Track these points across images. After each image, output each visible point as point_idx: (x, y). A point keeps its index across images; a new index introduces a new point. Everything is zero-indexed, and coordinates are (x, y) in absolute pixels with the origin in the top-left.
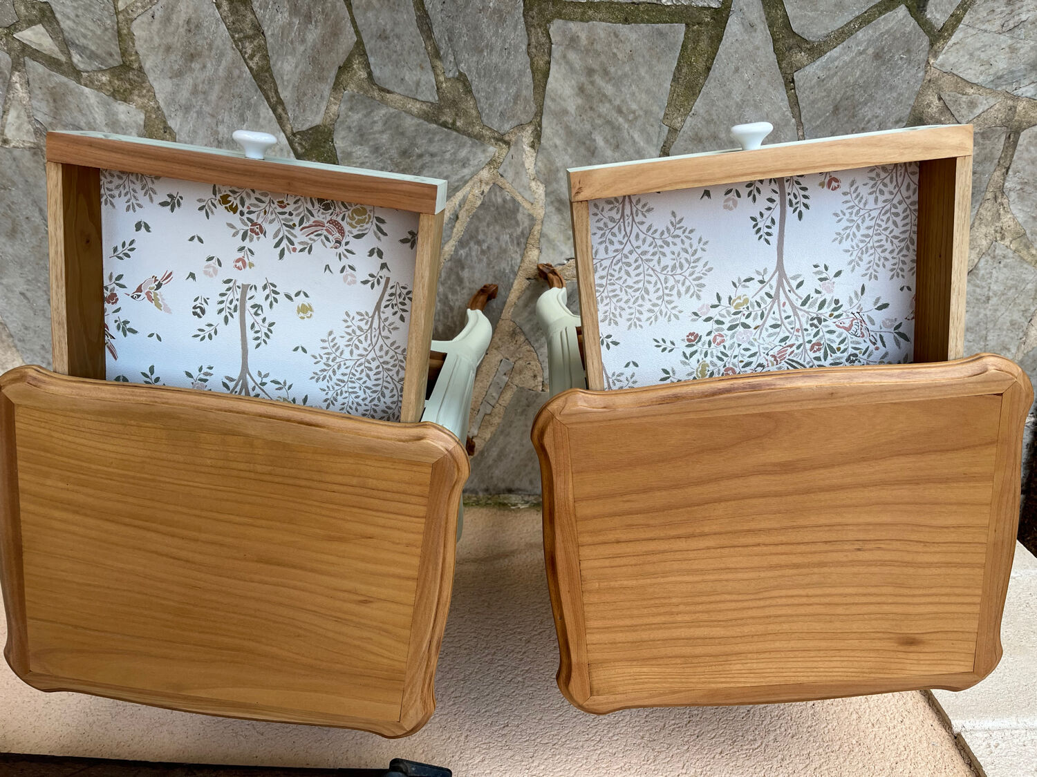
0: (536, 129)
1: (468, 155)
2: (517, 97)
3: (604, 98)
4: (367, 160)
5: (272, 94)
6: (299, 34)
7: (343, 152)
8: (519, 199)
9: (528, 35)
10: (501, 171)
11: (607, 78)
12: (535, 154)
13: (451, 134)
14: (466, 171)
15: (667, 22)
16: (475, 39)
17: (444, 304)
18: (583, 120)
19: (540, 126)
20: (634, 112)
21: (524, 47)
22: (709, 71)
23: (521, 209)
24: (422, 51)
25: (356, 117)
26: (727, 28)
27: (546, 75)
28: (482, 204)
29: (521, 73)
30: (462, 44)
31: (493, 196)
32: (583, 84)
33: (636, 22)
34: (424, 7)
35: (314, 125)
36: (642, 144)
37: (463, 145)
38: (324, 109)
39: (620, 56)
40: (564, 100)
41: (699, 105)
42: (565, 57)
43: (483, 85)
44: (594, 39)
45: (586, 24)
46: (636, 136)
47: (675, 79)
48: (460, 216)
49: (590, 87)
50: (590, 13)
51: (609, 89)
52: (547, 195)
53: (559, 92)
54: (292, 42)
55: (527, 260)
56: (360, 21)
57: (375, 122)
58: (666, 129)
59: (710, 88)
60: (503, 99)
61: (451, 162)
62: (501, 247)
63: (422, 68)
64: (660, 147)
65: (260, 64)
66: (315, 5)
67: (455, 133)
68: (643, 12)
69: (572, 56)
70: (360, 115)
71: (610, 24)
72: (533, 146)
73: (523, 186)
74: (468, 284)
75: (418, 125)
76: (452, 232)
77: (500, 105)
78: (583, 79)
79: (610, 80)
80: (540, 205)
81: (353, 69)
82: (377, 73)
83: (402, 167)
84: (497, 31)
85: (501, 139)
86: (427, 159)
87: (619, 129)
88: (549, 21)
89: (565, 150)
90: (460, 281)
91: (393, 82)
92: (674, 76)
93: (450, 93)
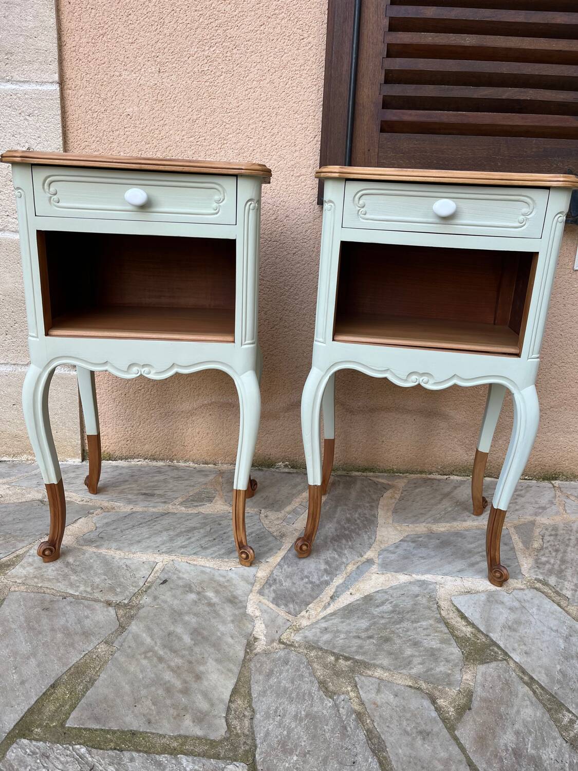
0: (251, 651)
1: (321, 635)
2: (270, 675)
3: (176, 671)
4: (424, 637)
5: (539, 691)
6: (524, 739)
7: (450, 644)
8: (272, 606)
9: (252, 727)
10: (289, 623)
11: (168, 685)
12: (254, 633)
13: (340, 651)
14: (324, 625)
15: (85, 729)
16: (315, 728)
17: (341, 553)
18: (200, 655)
19: (246, 653)
20: (146, 657)
21: (258, 716)
22: (54, 684)
23: (271, 599)
24: (377, 719)
25: (442, 668)
26: (19, 718)
27: (235, 692)
28: (307, 604)
29: (263, 693)
30: (331, 723)
31: (297, 609)
32: (196, 681)
33: (123, 732)
34: (379, 759)
35: (486, 665)
36: (144, 635)
37: (326, 642)
38: (479, 677)
39: (149, 703)
40: (218, 669)
41: (74, 658)
42: (212, 705)
43: (305, 687)
44: (175, 718)
45: (182, 732)
46: (148, 640)
47: (92, 681)
48: (329, 598)
49: (188, 679)
50: (175, 744)
51: (168, 676)
52: (246, 607)
53: (223, 676)
54: (530, 732)
55: (268, 571)
56: (455, 750)
57: (421, 664)
58: (116, 644)
59: (57, 669)
60: (285, 674)
61: (338, 631)
62: (291, 579)
63: (375, 704)
64: (127, 631)
65: (560, 715)
66: (513, 766)
67: (335, 651)
68: (112, 741)
69: (204, 705)
70: (438, 670)
71: (154, 731)
72: (256, 639)
73: (268, 613)
74: (321, 561)
75: (375, 659)
76: (336, 589)
77: (288, 671)
78: (194, 686)
79: (165, 684)
80: (252, 602)
81: (454, 707)
82: (427, 703)
83: (388, 630)
84: (289, 733)
85: (289, 645)
86: (363, 635)
87: (164, 646)
88: (227, 739)
89: (223, 634)
90: (327, 563)
91: (406, 695)
92: (93, 684)
93: (342, 682)
